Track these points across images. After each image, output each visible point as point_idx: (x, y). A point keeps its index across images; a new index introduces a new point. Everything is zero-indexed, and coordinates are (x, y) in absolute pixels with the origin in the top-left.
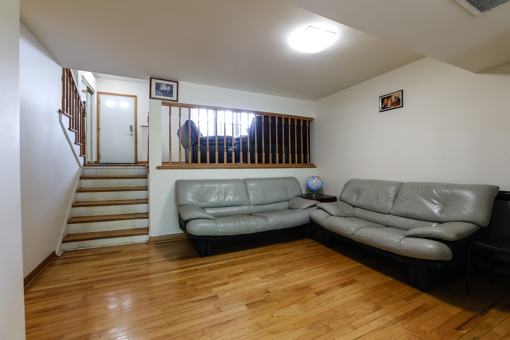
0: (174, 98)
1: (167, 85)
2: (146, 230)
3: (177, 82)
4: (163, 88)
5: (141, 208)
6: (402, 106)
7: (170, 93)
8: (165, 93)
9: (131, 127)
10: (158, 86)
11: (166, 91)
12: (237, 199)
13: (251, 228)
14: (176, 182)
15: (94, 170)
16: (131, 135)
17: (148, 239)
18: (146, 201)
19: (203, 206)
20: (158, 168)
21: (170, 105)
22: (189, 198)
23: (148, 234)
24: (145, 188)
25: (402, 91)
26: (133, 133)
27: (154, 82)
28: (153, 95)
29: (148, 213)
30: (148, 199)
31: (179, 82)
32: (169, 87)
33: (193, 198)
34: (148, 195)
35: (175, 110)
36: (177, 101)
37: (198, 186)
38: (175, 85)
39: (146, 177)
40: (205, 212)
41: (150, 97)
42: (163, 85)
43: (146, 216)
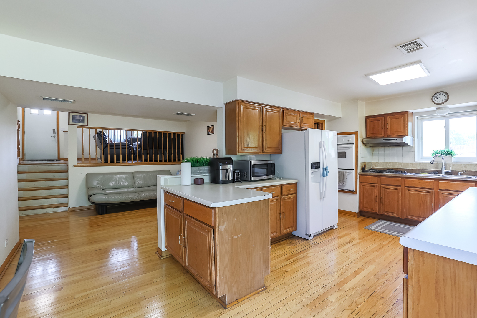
0: (85, 124)
1: (80, 116)
2: (67, 205)
3: (87, 114)
4: (78, 118)
5: (63, 191)
6: (214, 134)
7: (83, 121)
8: (79, 121)
9: (54, 131)
10: (74, 117)
11: (80, 120)
12: (127, 184)
13: (129, 199)
14: (87, 174)
15: (27, 167)
16: (54, 137)
17: (67, 209)
18: (67, 187)
19: (104, 188)
20: (75, 166)
21: (83, 127)
22: (95, 183)
23: (68, 206)
24: (66, 179)
25: (214, 125)
26: (56, 135)
27: (71, 114)
28: (71, 122)
29: (68, 194)
30: (68, 186)
31: (89, 114)
32: (82, 118)
33: (98, 184)
34: (68, 183)
35: (86, 130)
36: (87, 125)
37: (101, 177)
38: (85, 116)
39: (67, 171)
40: (105, 191)
41: (69, 124)
42: (78, 116)
43: (67, 196)
